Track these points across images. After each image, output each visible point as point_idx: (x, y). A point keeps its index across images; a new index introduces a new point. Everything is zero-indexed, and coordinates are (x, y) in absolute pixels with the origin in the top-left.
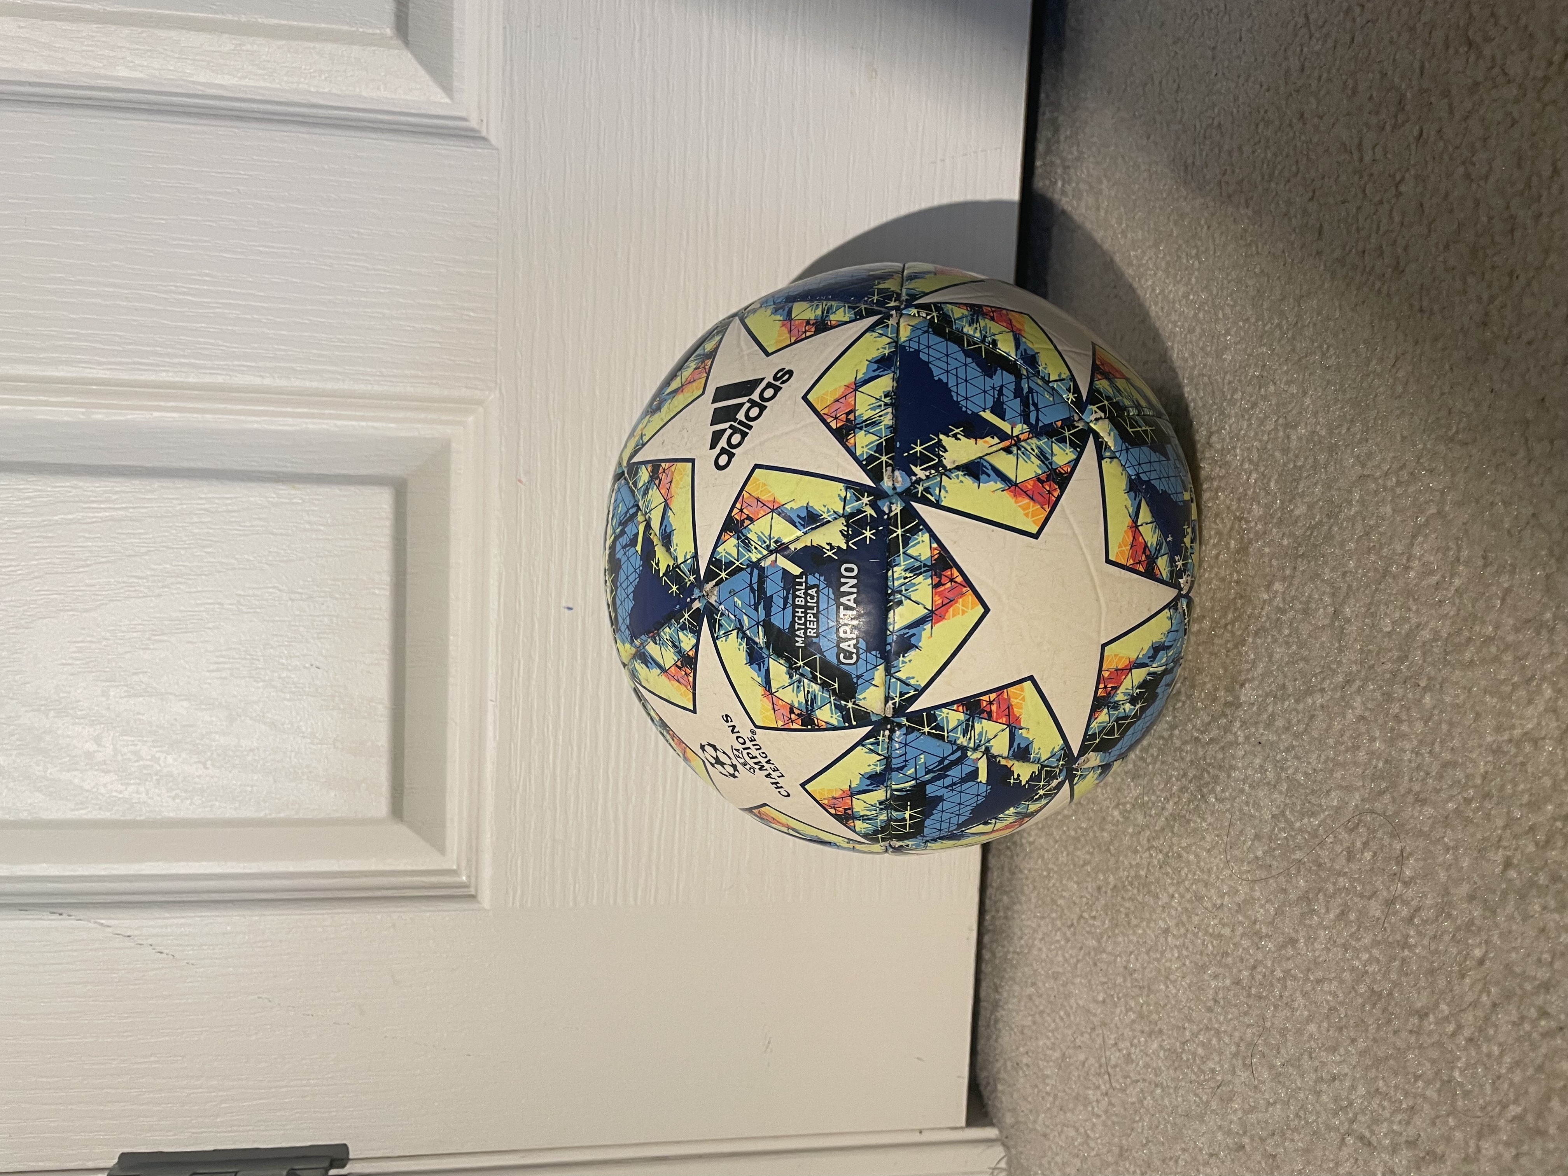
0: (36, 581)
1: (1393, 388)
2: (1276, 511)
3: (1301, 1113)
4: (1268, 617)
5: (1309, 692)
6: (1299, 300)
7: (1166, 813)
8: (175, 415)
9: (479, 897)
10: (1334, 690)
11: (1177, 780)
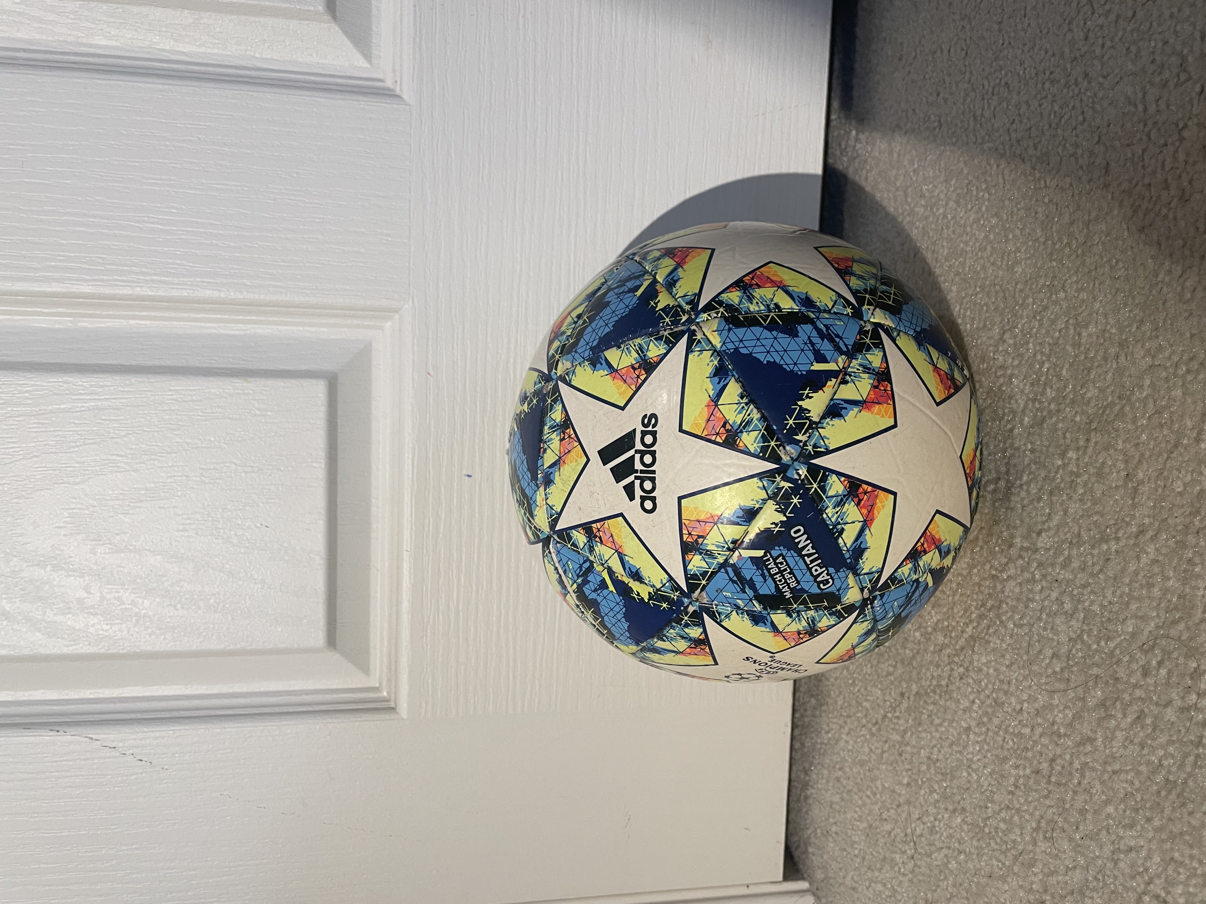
0: (35, 459)
1: (1181, 295)
2: (1068, 394)
3: (1100, 877)
4: (1062, 480)
5: (1104, 539)
6: (1087, 224)
7: (966, 636)
8: (148, 322)
9: (398, 710)
10: (1129, 538)
11: (976, 608)
